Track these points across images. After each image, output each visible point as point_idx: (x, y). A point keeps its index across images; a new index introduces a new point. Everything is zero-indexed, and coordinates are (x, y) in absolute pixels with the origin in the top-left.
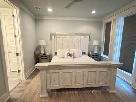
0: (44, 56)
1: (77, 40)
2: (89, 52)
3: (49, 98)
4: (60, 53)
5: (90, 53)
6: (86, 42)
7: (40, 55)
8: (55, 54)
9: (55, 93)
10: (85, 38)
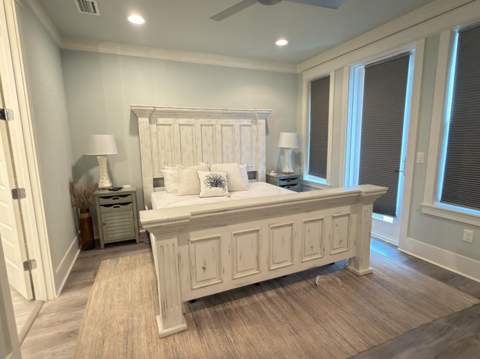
0: (116, 197)
1: (227, 131)
2: (268, 171)
3: (195, 332)
4: (178, 180)
5: (272, 174)
6: (257, 140)
7: (97, 192)
8: (154, 186)
9: (206, 312)
10: (254, 127)
